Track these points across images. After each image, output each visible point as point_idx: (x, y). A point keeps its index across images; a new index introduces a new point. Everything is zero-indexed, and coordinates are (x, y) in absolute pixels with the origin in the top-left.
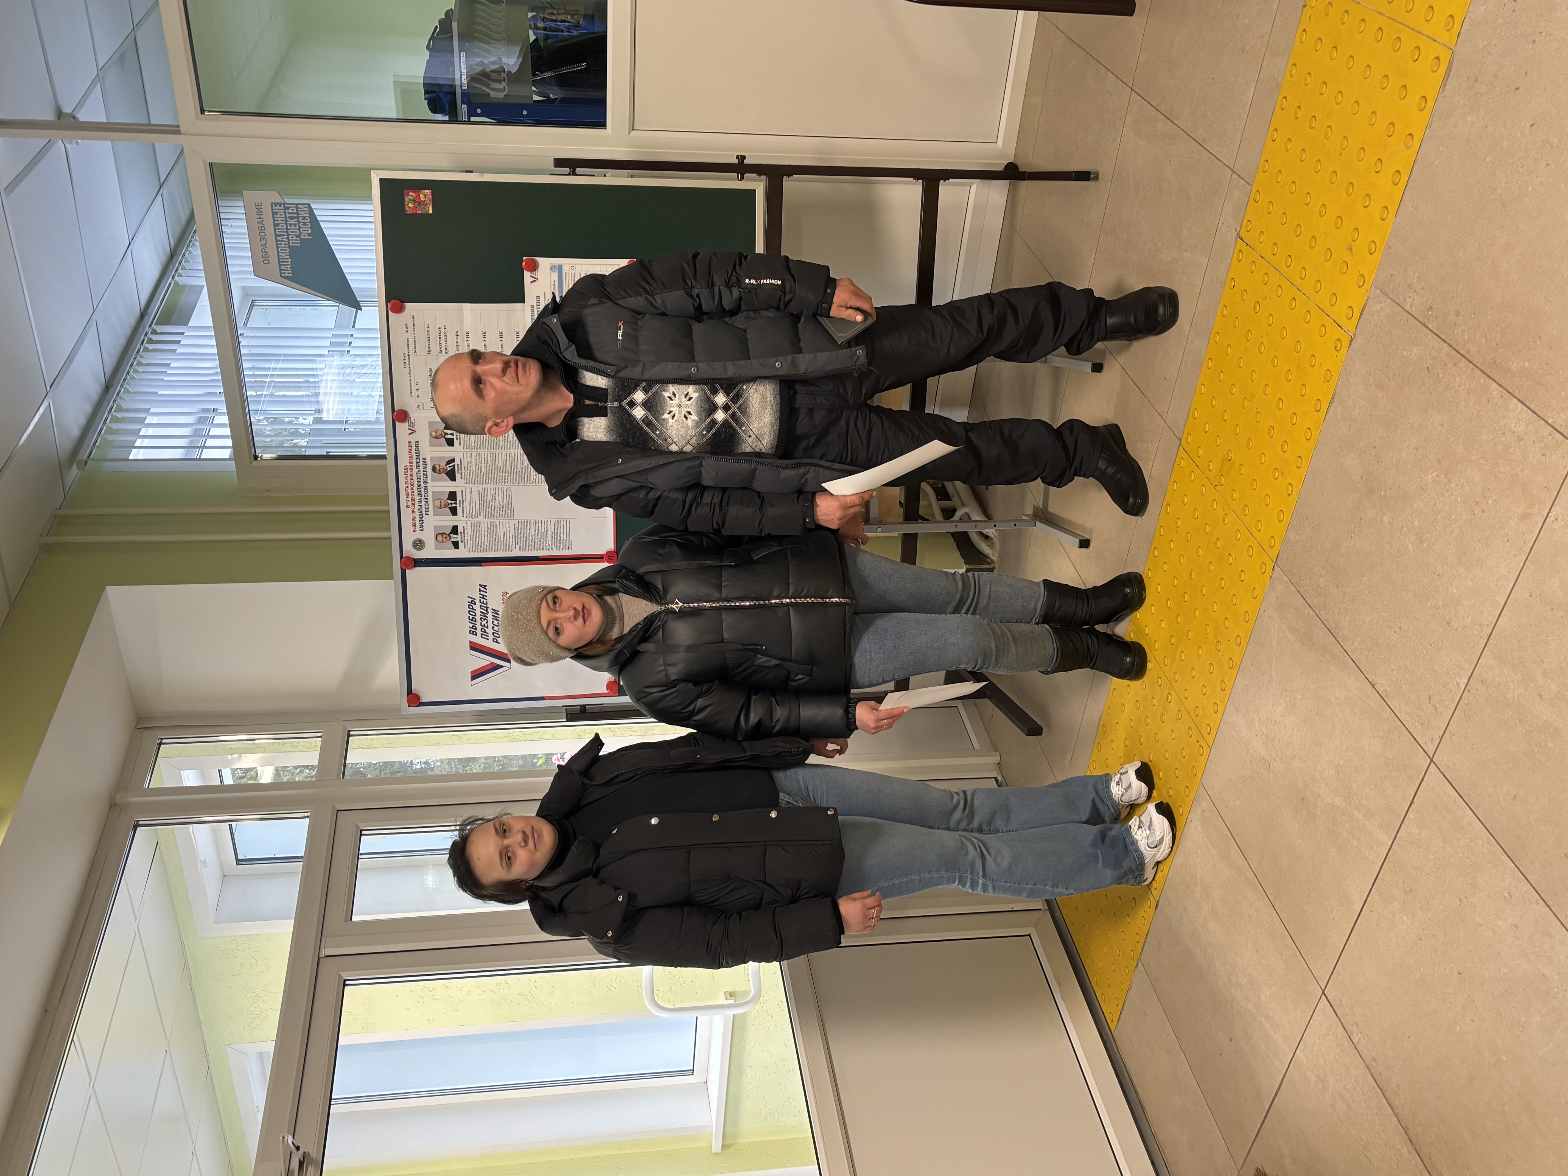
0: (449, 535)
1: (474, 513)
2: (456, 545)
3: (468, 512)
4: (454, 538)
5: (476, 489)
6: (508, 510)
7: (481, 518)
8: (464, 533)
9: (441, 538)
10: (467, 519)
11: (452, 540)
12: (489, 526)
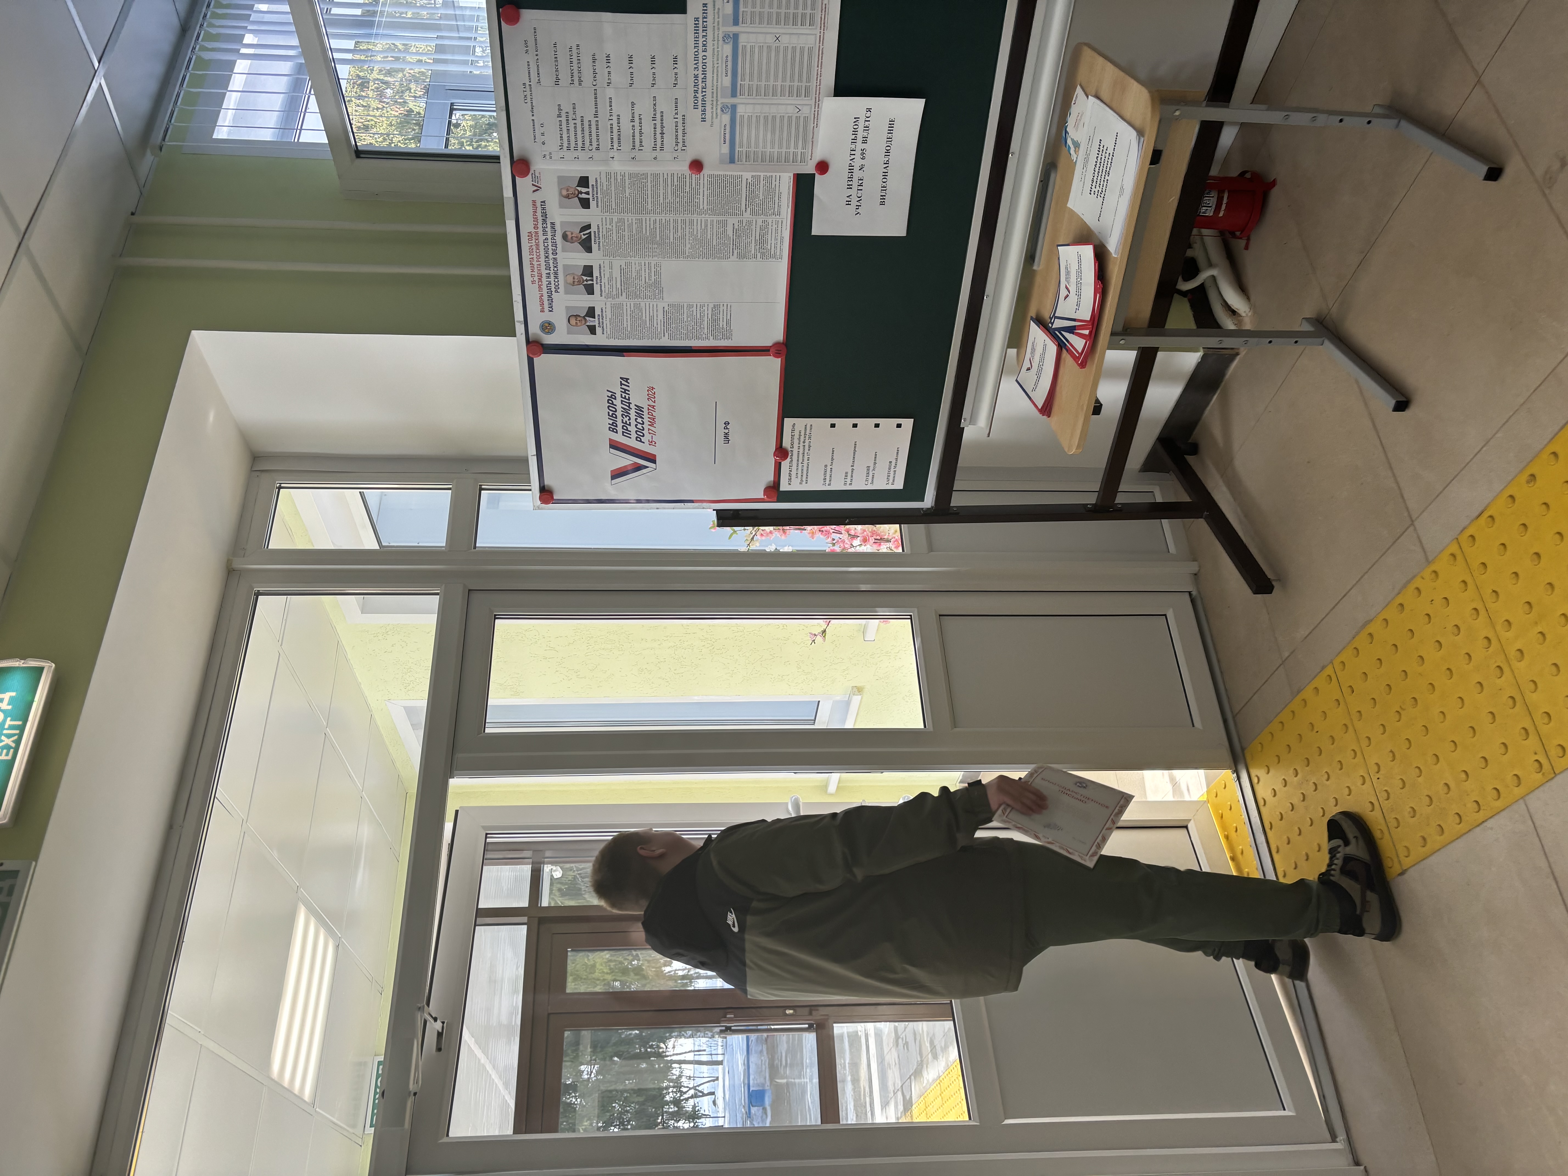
0: (584, 317)
1: (614, 293)
2: (592, 330)
3: (607, 291)
4: (591, 321)
5: (618, 263)
6: (656, 288)
7: (623, 299)
8: (603, 317)
9: (575, 321)
10: (605, 299)
11: (588, 324)
12: (632, 309)
